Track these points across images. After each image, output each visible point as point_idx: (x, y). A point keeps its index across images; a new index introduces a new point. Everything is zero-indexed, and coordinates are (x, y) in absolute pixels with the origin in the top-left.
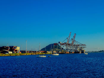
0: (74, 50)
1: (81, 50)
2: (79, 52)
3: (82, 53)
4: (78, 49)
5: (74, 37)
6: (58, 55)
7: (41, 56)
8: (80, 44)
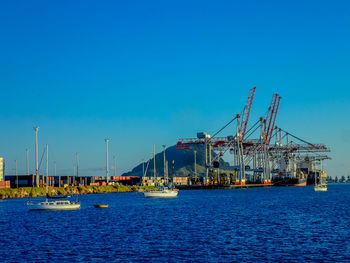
0: (273, 171)
1: (305, 170)
2: (295, 181)
3: (307, 184)
4: (292, 168)
5: (273, 111)
6: (173, 194)
7: (55, 206)
8: (302, 144)
